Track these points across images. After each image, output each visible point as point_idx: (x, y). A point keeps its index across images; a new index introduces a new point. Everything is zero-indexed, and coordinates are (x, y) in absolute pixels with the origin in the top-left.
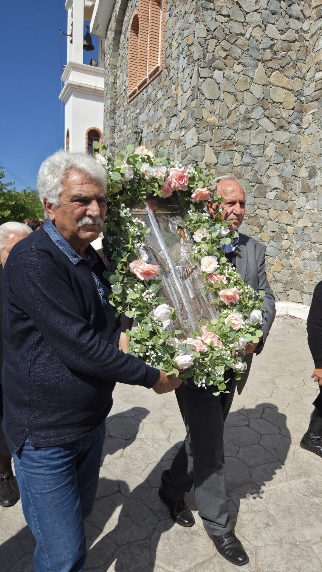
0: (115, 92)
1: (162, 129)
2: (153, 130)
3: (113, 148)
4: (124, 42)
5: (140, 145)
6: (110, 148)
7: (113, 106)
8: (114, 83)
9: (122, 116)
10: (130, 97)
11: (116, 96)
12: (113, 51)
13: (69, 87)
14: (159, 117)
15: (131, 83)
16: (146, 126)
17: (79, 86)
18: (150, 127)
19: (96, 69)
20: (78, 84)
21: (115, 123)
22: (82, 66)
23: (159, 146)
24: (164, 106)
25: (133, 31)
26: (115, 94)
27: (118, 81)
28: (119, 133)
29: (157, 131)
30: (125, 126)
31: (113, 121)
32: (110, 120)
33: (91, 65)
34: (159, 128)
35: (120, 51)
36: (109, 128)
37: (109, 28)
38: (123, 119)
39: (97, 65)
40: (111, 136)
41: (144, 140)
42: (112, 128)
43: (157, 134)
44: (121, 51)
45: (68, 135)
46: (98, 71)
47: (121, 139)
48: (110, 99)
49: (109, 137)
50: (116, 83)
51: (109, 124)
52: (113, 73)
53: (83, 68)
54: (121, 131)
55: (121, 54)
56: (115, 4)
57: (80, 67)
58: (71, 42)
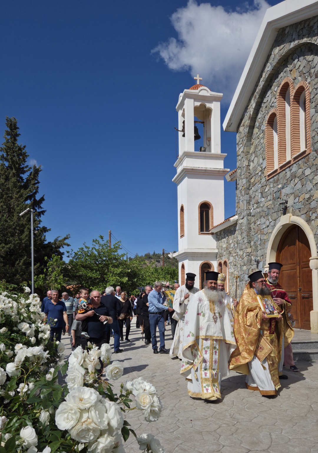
0: (249, 173)
1: (313, 199)
2: (301, 200)
3: (249, 217)
4: (258, 134)
5: (285, 213)
6: (247, 218)
7: (248, 184)
8: (248, 166)
9: (259, 191)
10: (269, 176)
11: (250, 175)
12: (247, 142)
13: (184, 171)
14: (309, 189)
15: (269, 164)
16: (292, 197)
17: (192, 169)
18: (297, 198)
19: (206, 154)
20: (192, 168)
21: (250, 197)
22: (194, 153)
23: (311, 212)
24: (314, 180)
25: (269, 125)
26: (249, 174)
27: (251, 164)
28: (255, 206)
29: (307, 201)
30: (263, 199)
31: (248, 196)
32: (246, 195)
33: (201, 151)
34: (309, 198)
35: (253, 140)
36: (245, 202)
37: (242, 125)
38: (260, 194)
39: (205, 151)
40: (247, 208)
41: (290, 209)
42: (248, 201)
43: (307, 203)
44: (255, 142)
45: (182, 209)
46: (206, 155)
47: (258, 210)
48: (245, 179)
49: (245, 208)
50: (250, 166)
51: (245, 199)
52: (247, 159)
53: (195, 154)
54: (258, 203)
55: (254, 143)
56: (248, 106)
57: (193, 154)
58: (184, 136)
